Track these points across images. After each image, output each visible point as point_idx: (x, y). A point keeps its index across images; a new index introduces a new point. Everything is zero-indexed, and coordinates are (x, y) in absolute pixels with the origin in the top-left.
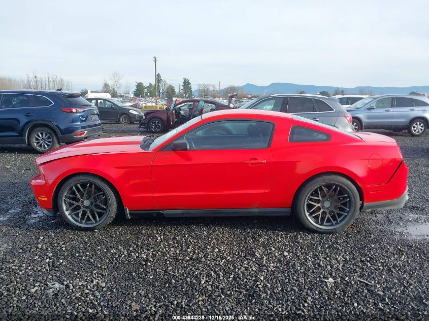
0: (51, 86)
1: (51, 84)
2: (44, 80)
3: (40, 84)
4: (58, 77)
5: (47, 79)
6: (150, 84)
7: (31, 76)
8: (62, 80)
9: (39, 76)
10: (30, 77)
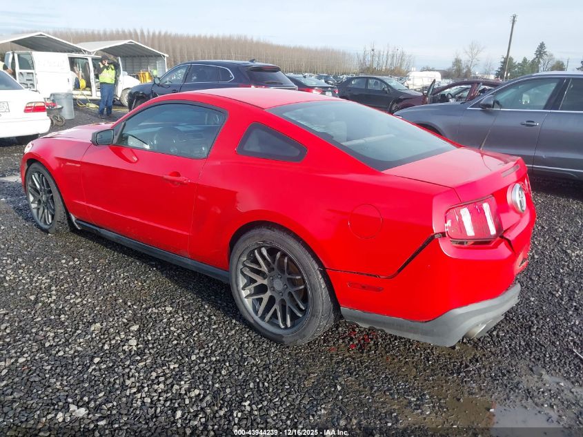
0: (389, 62)
1: (389, 59)
2: (382, 53)
3: (377, 59)
4: (399, 50)
5: (386, 52)
6: (525, 60)
7: (369, 49)
8: (403, 54)
9: (377, 48)
10: (367, 49)
